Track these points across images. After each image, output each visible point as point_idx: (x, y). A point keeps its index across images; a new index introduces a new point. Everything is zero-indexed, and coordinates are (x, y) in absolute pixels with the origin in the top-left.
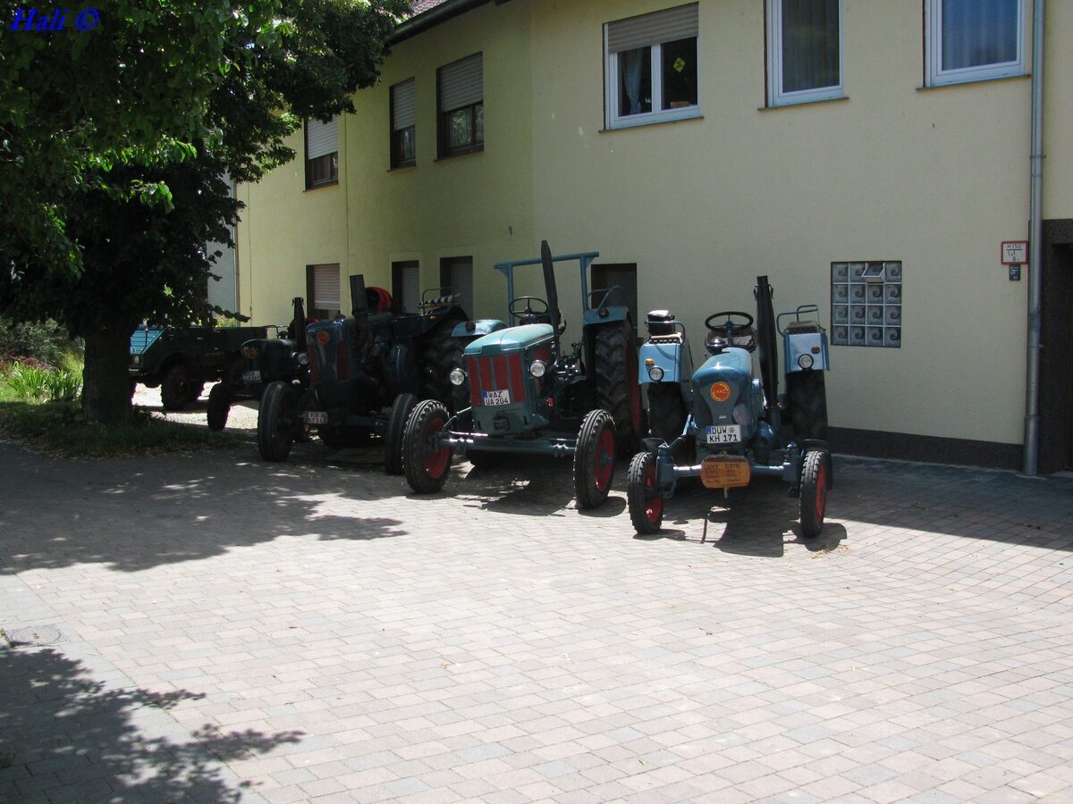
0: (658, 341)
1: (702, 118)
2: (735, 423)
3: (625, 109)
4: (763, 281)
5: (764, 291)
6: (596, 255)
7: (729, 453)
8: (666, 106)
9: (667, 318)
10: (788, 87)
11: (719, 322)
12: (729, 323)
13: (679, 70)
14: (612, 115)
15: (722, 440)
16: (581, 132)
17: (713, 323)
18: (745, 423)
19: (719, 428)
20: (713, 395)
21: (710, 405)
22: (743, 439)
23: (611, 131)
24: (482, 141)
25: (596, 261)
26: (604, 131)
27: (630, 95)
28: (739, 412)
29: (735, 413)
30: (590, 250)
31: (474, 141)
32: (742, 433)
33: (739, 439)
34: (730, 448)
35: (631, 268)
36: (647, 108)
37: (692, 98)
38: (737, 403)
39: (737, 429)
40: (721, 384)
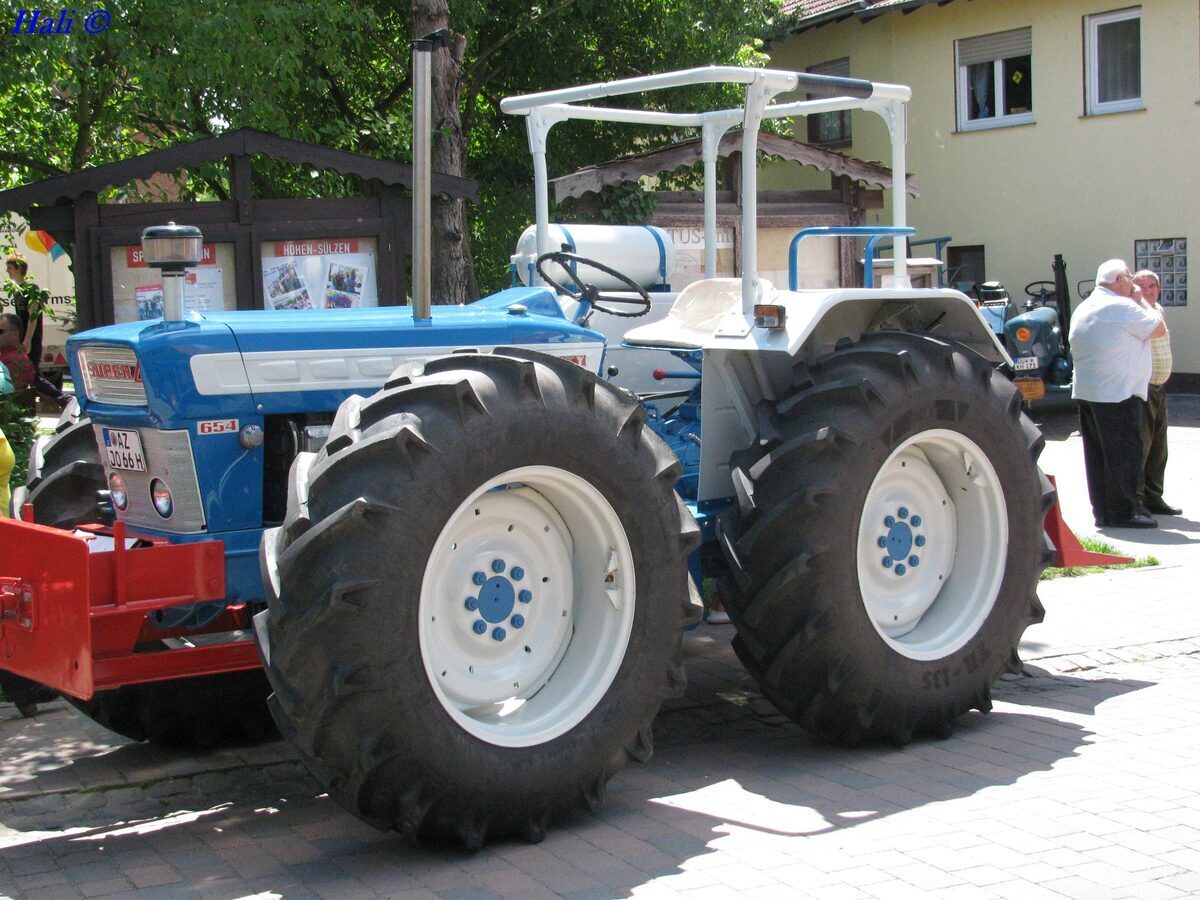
0: (990, 304)
1: (1035, 124)
2: (1033, 355)
3: (975, 114)
4: (1058, 258)
5: (1059, 265)
6: (949, 239)
7: (1031, 376)
8: (1007, 111)
9: (997, 288)
10: (1103, 98)
11: (1036, 289)
12: (1043, 290)
13: (1018, 81)
14: (963, 118)
15: (1025, 368)
16: (937, 134)
17: (1030, 290)
18: (1041, 356)
19: (1023, 359)
20: (1018, 336)
21: (1016, 343)
22: (1040, 368)
23: (962, 132)
24: (851, 137)
25: (950, 244)
26: (957, 132)
27: (978, 100)
28: (1038, 348)
29: (1034, 348)
30: (944, 236)
31: (843, 137)
32: (1039, 362)
33: (1037, 367)
34: (1030, 373)
35: (980, 249)
36: (992, 113)
37: (1028, 106)
38: (1035, 342)
39: (1035, 359)
40: (1024, 329)
